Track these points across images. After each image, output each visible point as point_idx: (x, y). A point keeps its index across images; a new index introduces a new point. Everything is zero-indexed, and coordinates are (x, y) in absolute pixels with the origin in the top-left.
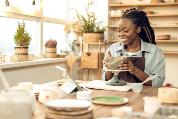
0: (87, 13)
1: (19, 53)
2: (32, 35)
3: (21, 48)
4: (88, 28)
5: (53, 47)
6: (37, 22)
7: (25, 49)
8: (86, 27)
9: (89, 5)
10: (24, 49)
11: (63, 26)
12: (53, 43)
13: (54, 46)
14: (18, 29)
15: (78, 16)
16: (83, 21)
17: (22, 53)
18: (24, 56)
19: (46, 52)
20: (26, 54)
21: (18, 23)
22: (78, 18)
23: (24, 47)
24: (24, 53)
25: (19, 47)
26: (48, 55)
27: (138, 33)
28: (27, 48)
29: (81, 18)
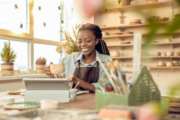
0: (75, 35)
1: (4, 69)
2: (16, 53)
3: (6, 65)
4: (75, 48)
5: (42, 65)
6: (28, 43)
7: (10, 65)
8: (73, 47)
9: (76, 28)
10: (8, 65)
11: (55, 47)
12: (42, 61)
13: (43, 63)
14: (5, 48)
15: (67, 38)
16: (71, 42)
17: (6, 68)
18: (8, 72)
19: (37, 69)
20: (12, 70)
21: (4, 43)
22: (67, 40)
23: (9, 64)
24: (9, 68)
25: (4, 64)
26: (39, 71)
27: (96, 44)
28: (12, 64)
29: (69, 39)
